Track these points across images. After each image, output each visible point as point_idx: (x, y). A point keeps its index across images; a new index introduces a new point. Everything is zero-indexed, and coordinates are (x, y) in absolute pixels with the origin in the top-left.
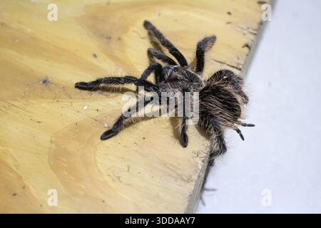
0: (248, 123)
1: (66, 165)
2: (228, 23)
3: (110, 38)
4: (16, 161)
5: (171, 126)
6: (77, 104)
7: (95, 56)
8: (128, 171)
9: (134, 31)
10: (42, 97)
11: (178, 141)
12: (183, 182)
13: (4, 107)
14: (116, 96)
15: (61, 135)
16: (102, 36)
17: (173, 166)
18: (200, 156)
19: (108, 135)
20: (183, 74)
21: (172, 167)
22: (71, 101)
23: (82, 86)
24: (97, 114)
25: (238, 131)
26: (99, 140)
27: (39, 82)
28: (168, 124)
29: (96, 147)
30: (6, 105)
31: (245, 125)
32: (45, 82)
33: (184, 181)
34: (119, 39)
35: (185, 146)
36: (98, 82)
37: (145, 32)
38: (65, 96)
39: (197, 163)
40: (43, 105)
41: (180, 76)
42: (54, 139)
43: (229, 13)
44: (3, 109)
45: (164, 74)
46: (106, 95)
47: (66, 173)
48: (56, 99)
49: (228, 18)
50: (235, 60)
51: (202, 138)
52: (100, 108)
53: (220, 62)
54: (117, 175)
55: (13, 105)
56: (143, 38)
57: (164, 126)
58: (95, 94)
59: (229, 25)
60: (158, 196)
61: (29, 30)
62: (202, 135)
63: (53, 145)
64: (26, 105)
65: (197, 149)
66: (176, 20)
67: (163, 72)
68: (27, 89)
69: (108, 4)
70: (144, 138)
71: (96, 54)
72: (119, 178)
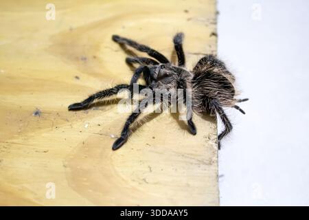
0: (242, 99)
1: (87, 184)
2: (189, 20)
3: (85, 59)
4: (36, 194)
5: (175, 120)
6: (77, 125)
7: (77, 78)
8: (151, 171)
9: (106, 47)
10: (40, 128)
11: (186, 131)
12: (207, 166)
13: (4, 147)
14: (112, 108)
15: (72, 157)
16: (77, 59)
17: (192, 154)
18: (211, 138)
19: (119, 144)
20: (171, 69)
21: (190, 156)
22: (70, 123)
23: (76, 107)
24: (99, 129)
25: (237, 108)
26: (111, 151)
27: (31, 115)
28: (171, 119)
29: (111, 159)
30: (5, 145)
31: (240, 101)
32: (37, 113)
33: (206, 164)
34: (95, 57)
35: (195, 134)
36: (91, 98)
37: (116, 46)
38: (62, 121)
39: (212, 145)
40: (44, 135)
41: (168, 72)
42: (66, 163)
43: (186, 11)
44: (4, 149)
45: (153, 75)
46: (102, 110)
47: (90, 191)
48: (55, 126)
49: (187, 16)
50: (208, 48)
51: (207, 123)
52: (101, 123)
53: (196, 54)
54: (142, 178)
55: (13, 143)
56: (116, 51)
57: (168, 122)
58: (91, 112)
59: (190, 22)
60: (188, 185)
61: (2, 71)
62: (206, 120)
63: (68, 169)
64: (25, 139)
65: (206, 133)
66: (141, 29)
67: (151, 73)
68: (21, 125)
69: (71, 29)
70: (154, 138)
71: (78, 75)
72: (144, 180)
